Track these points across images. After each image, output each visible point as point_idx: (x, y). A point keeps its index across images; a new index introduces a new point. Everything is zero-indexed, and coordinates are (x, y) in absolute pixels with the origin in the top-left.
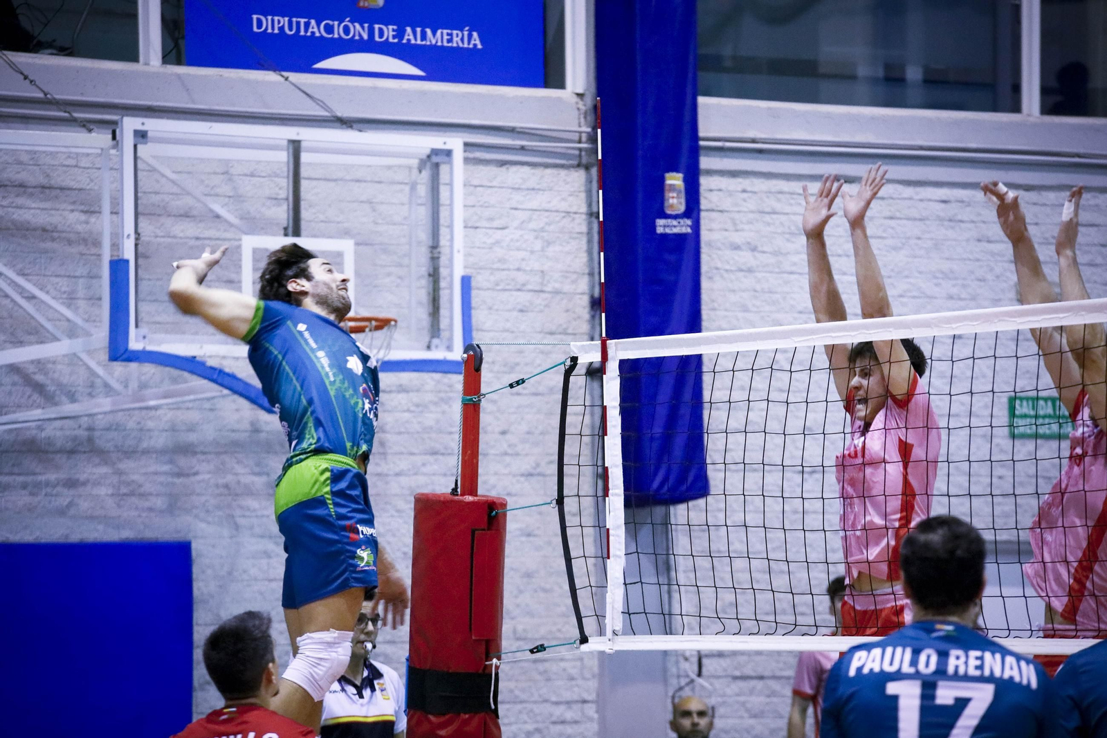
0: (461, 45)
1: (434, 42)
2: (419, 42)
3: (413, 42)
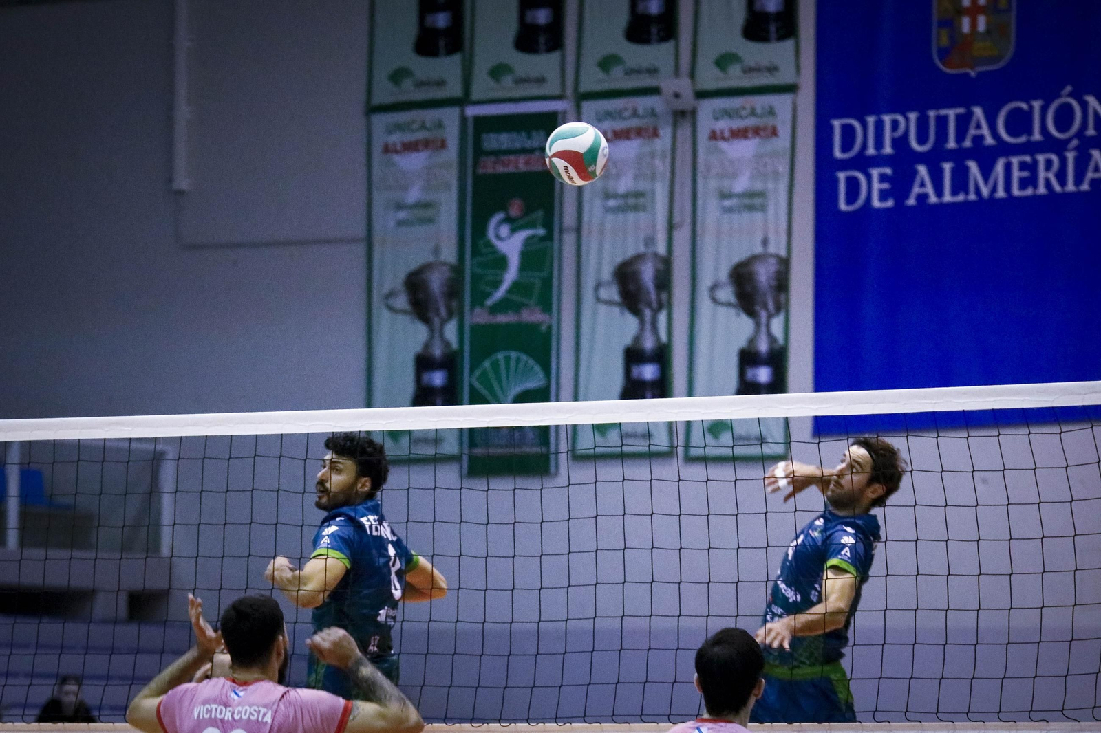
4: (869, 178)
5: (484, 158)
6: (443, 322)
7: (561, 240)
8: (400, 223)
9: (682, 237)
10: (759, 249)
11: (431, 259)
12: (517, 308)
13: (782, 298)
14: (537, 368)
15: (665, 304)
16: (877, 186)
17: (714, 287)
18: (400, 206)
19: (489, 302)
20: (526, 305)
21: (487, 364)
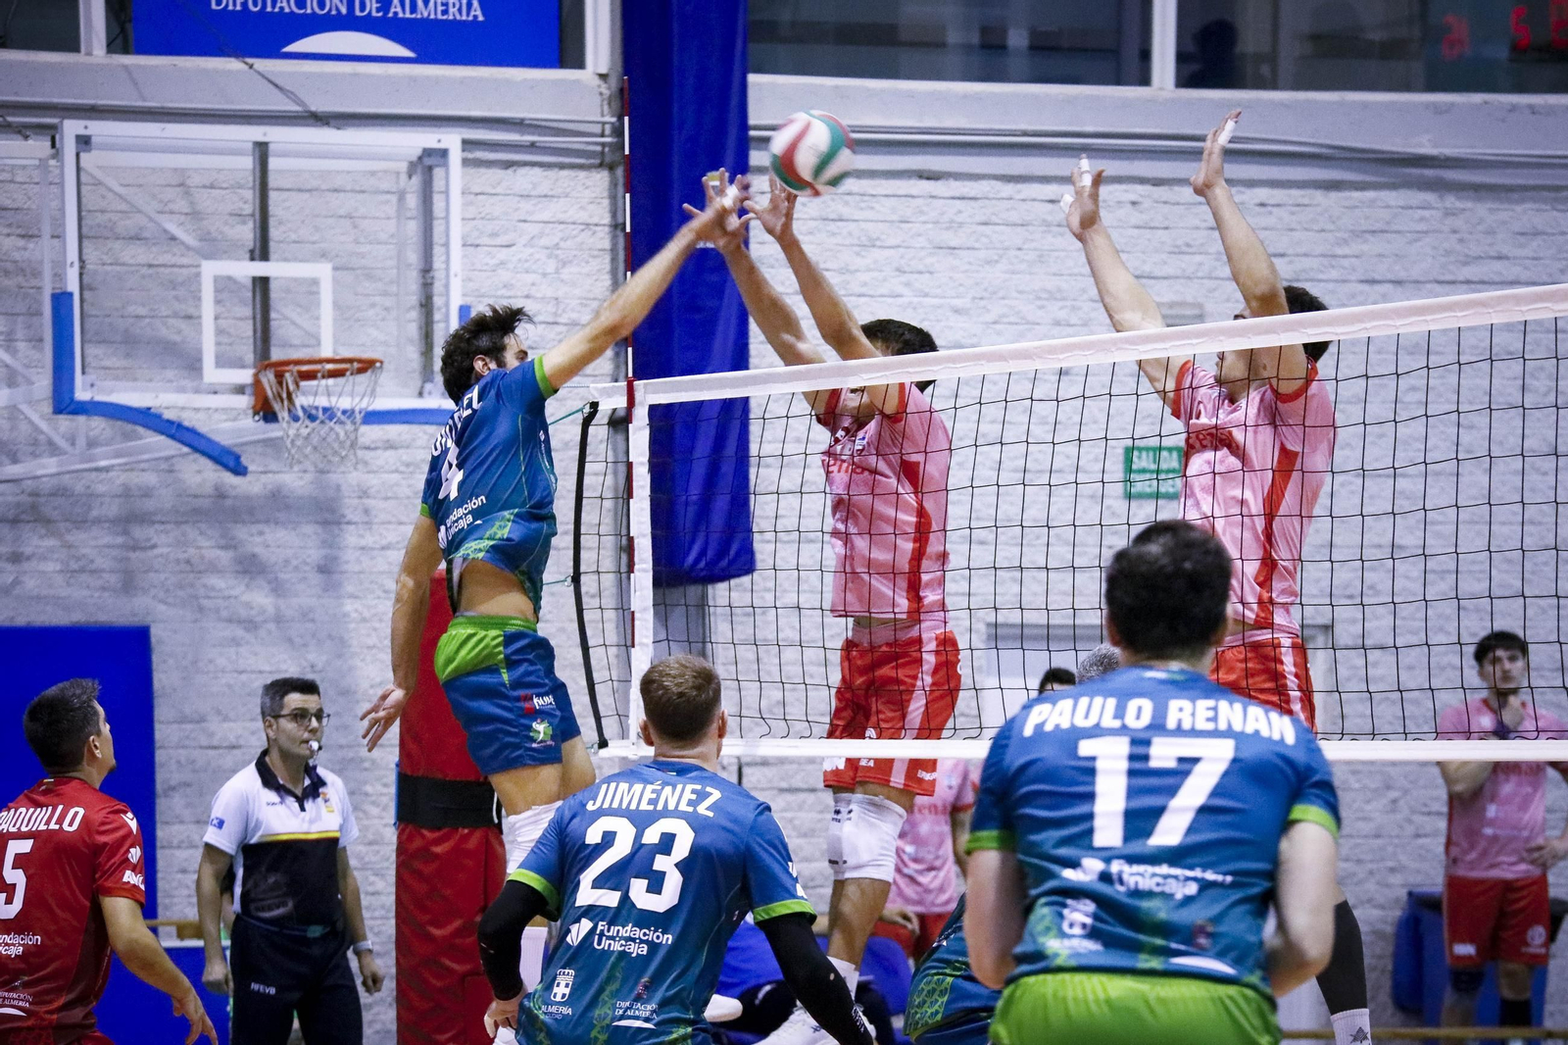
0: (458, 17)
1: (426, 14)
2: (408, 15)
3: (401, 15)
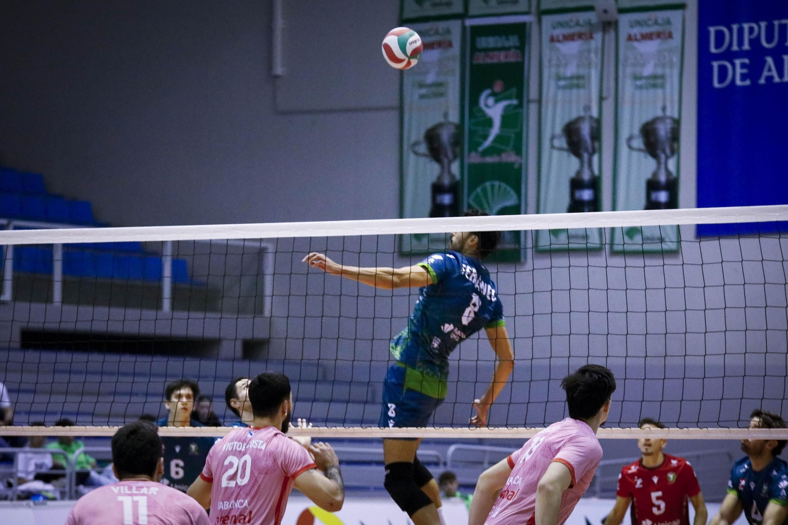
4: (733, 65)
5: (477, 54)
6: (450, 162)
7: (528, 109)
8: (422, 97)
9: (608, 106)
10: (659, 113)
11: (442, 120)
12: (499, 152)
13: (675, 146)
14: (512, 193)
15: (596, 150)
16: (739, 71)
17: (630, 139)
18: (421, 86)
19: (481, 149)
20: (505, 151)
21: (479, 190)
